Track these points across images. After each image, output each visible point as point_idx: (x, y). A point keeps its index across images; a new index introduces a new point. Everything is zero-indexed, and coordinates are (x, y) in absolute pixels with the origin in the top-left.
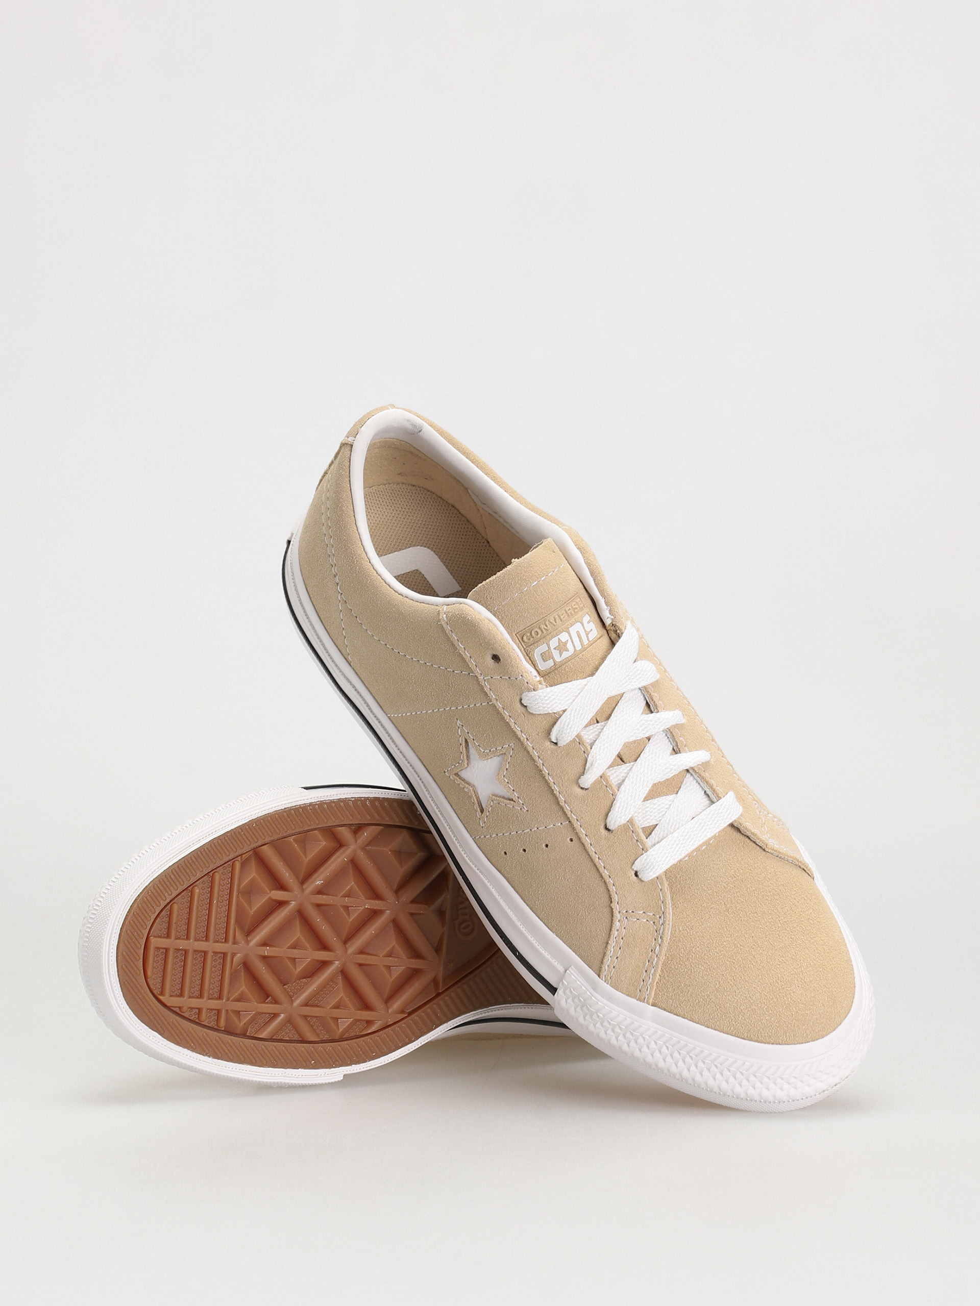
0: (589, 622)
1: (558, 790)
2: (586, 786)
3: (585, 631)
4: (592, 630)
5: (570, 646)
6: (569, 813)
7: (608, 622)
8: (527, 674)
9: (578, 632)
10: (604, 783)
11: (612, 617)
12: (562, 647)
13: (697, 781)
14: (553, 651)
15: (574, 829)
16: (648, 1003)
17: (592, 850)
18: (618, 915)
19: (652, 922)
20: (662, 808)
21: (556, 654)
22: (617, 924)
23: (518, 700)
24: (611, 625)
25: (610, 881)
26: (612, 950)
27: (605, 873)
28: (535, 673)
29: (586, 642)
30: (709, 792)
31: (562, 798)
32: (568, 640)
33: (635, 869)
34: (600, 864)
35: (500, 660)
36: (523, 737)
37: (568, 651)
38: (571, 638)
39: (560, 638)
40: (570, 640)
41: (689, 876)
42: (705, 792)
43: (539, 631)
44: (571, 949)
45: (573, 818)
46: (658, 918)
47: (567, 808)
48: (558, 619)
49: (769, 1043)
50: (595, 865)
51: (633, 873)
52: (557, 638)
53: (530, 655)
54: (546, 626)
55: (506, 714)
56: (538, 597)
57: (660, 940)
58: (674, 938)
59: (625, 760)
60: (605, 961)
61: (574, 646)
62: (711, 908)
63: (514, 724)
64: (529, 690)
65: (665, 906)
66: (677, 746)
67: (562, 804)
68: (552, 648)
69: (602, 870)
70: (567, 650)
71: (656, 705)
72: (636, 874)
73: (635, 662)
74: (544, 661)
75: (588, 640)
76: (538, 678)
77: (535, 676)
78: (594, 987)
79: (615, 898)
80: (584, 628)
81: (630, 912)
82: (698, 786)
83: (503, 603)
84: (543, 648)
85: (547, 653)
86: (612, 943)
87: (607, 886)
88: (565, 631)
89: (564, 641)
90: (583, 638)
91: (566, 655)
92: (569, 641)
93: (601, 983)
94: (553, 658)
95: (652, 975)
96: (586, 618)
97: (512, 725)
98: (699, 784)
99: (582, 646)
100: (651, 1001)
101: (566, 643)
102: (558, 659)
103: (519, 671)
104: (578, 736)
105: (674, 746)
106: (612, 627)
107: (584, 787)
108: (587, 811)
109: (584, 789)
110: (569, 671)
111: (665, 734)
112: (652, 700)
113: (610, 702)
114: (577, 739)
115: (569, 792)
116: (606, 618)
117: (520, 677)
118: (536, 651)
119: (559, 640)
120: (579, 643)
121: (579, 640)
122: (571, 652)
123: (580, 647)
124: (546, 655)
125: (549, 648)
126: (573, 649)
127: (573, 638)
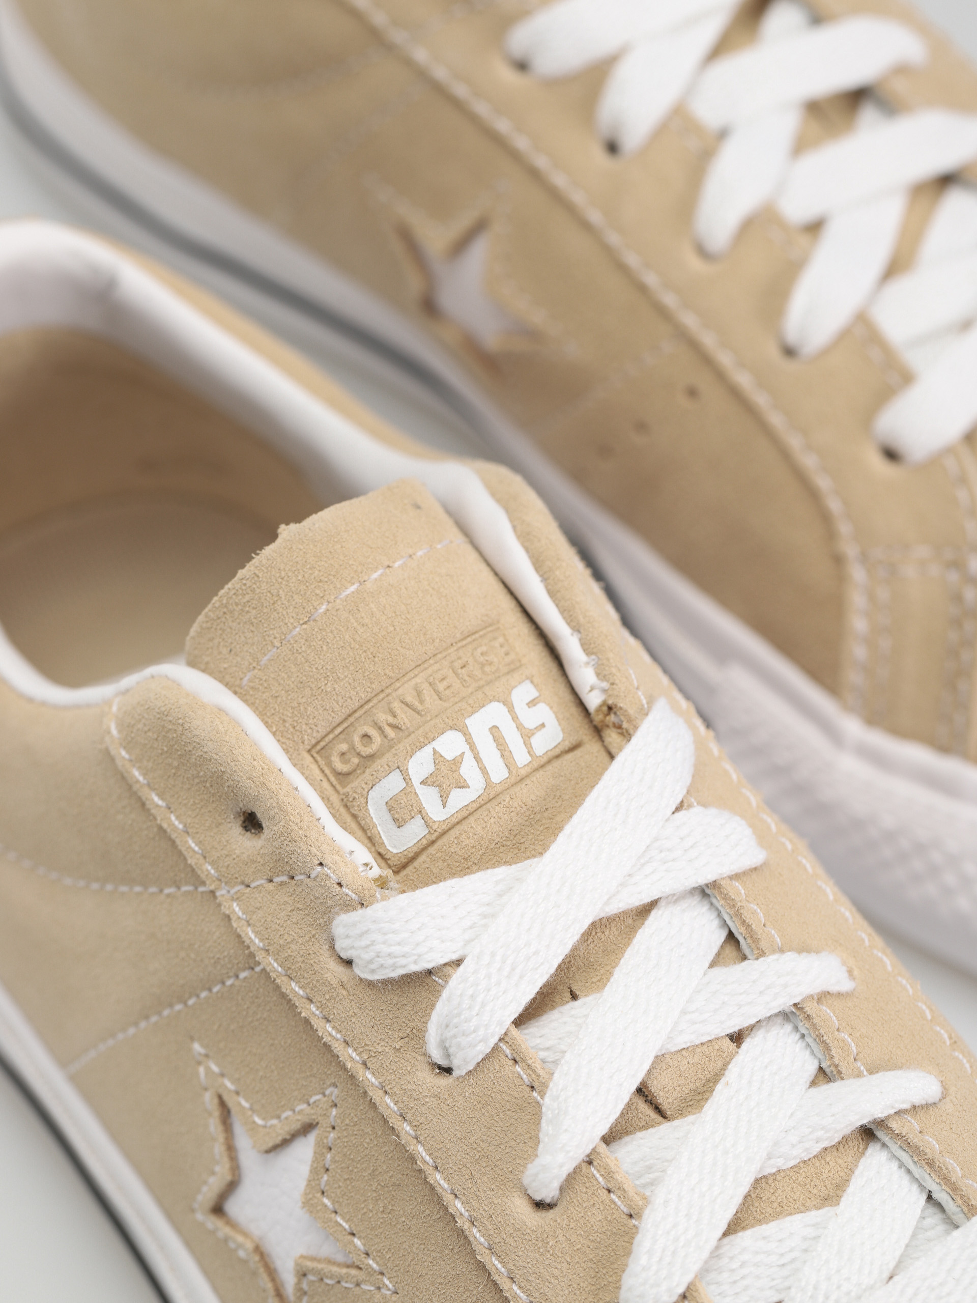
0: (532, 703)
1: (467, 1214)
2: (548, 1193)
3: (520, 727)
4: (543, 725)
5: (469, 770)
7: (593, 701)
8: (337, 857)
9: (494, 730)
10: (600, 1179)
11: (605, 685)
12: (446, 776)
13: (901, 1165)
14: (421, 790)
20: (791, 1251)
21: (428, 798)
23: (324, 944)
24: (605, 709)
28: (363, 854)
29: (522, 758)
30: (941, 1196)
31: (480, 1240)
32: (463, 753)
35: (263, 829)
37: (469, 787)
38: (472, 747)
39: (437, 749)
40: (469, 756)
42: (930, 1198)
43: (373, 732)
48: (427, 693)
52: (427, 751)
53: (355, 810)
54: (395, 716)
56: (361, 630)
59: (665, 1106)
61: (484, 770)
64: (348, 906)
66: (832, 1058)
67: (484, 1256)
68: (416, 782)
70: (462, 785)
71: (756, 941)
73: (677, 809)
74: (399, 823)
75: (530, 752)
76: (376, 871)
77: (366, 865)
80: (515, 718)
82: (906, 1180)
83: (265, 660)
84: (392, 784)
85: (404, 800)
88: (451, 728)
89: (449, 758)
90: (512, 747)
91: (459, 799)
92: (466, 757)
94: (420, 810)
96: (523, 693)
97: (317, 1023)
98: (909, 1171)
99: (510, 772)
101: (457, 762)
102: (437, 813)
103: (314, 850)
104: (507, 1039)
105: (820, 1060)
106: (608, 714)
107: (538, 1198)
108: (556, 1272)
109: (540, 1205)
110: (473, 847)
111: (790, 1021)
112: (744, 921)
113: (607, 933)
114: (504, 1048)
115: (499, 1219)
116: (588, 688)
117: (319, 869)
118: (370, 797)
119: (437, 757)
120: (500, 763)
121: (498, 753)
122: (476, 787)
123: (505, 774)
124: (402, 805)
125: (407, 783)
126: (483, 780)
127: (479, 747)
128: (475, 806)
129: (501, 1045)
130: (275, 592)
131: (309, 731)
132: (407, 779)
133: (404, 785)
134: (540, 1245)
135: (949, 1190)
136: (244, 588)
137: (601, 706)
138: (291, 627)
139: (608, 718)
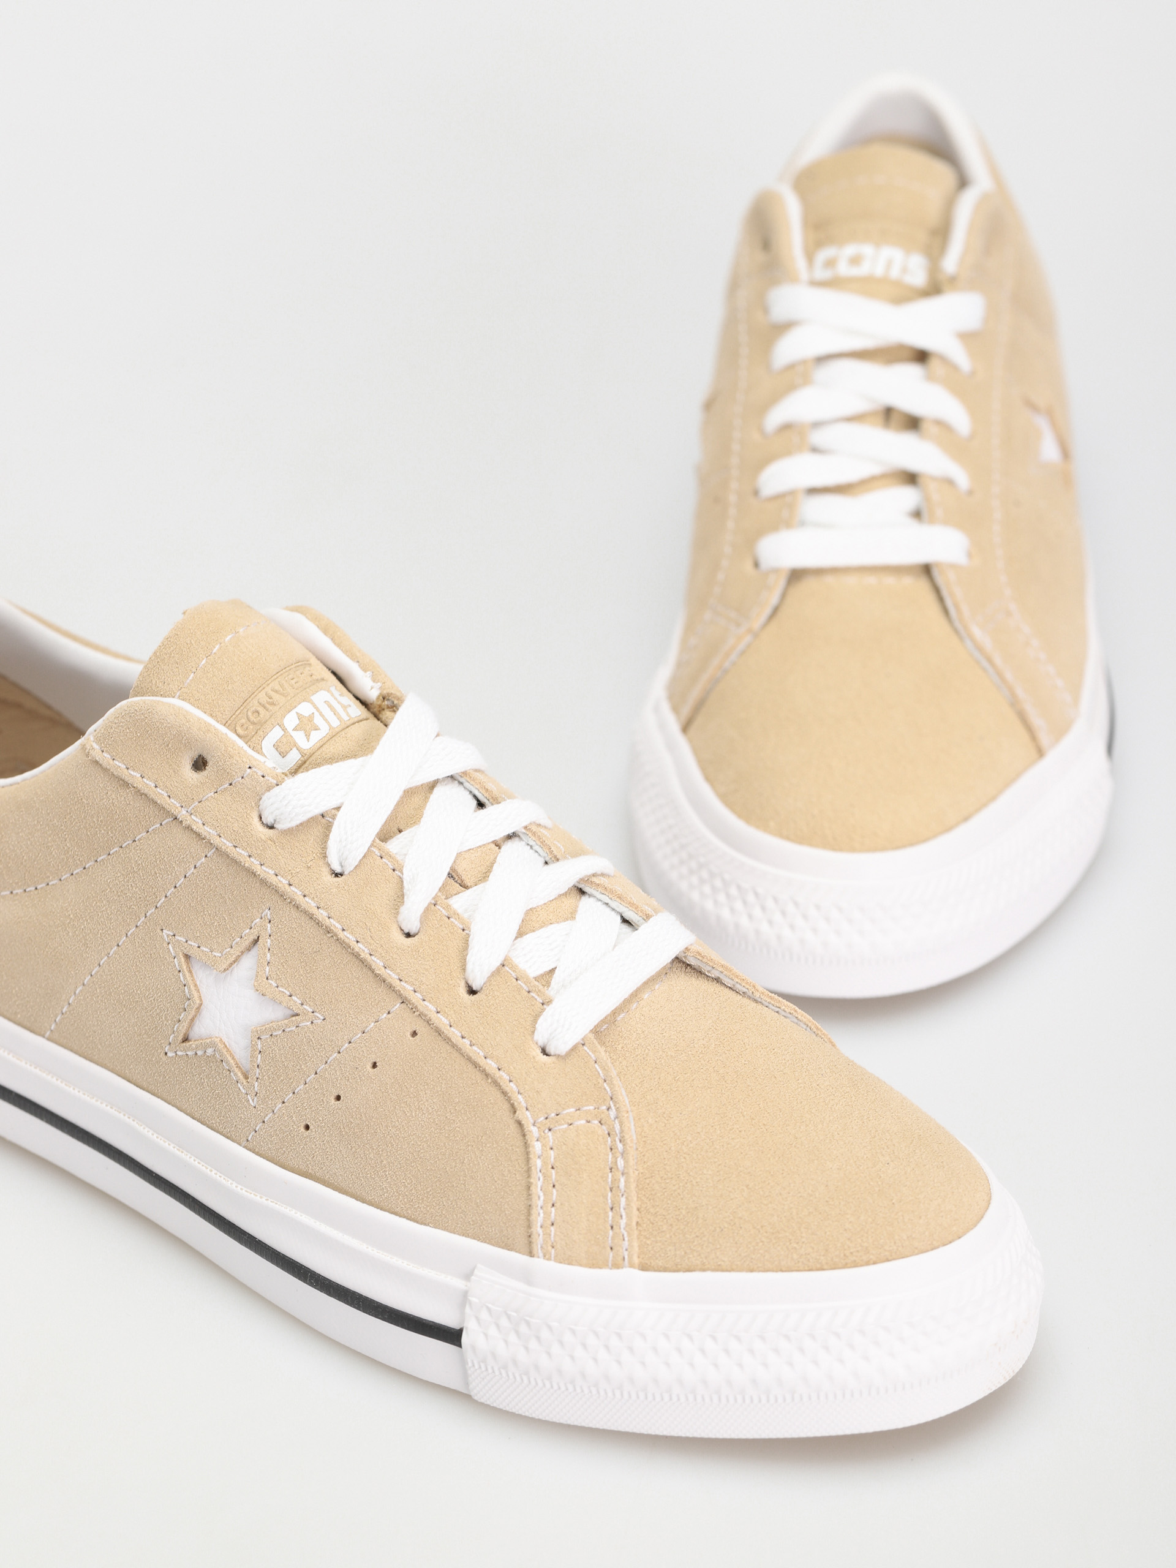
1: (366, 950)
2: (413, 927)
3: (340, 703)
4: (350, 705)
5: (318, 720)
6: (396, 983)
7: (371, 696)
8: (258, 764)
9: (327, 702)
12: (306, 725)
13: (602, 903)
14: (294, 734)
15: (414, 1009)
16: (631, 1266)
17: (454, 1034)
18: (534, 1130)
19: (596, 1122)
20: (556, 942)
21: (299, 737)
22: (537, 1147)
23: (256, 819)
24: (381, 698)
25: (503, 1076)
26: (541, 1194)
27: (491, 1065)
29: (344, 716)
30: (627, 914)
31: (377, 963)
32: (313, 713)
33: (541, 1043)
34: (477, 1053)
35: (206, 763)
36: (282, 882)
37: (319, 729)
38: (317, 709)
39: (298, 712)
40: (316, 714)
41: (637, 1042)
43: (260, 708)
44: (468, 1236)
45: (407, 988)
46: (606, 1111)
47: (392, 976)
48: (287, 685)
49: (867, 1264)
50: (469, 1059)
51: (539, 1051)
52: (293, 714)
54: (271, 698)
55: (241, 854)
56: (243, 656)
57: (620, 1146)
58: (644, 1139)
59: (465, 882)
60: (533, 1218)
61: (327, 721)
62: (693, 1080)
63: (259, 867)
65: (611, 1085)
66: (551, 852)
67: (381, 971)
68: (290, 730)
69: (482, 1062)
70: (317, 729)
72: (544, 1052)
73: (436, 737)
74: (283, 755)
75: (347, 715)
78: (528, 1278)
79: (520, 1100)
80: (335, 698)
81: (553, 1115)
82: (607, 910)
83: (188, 681)
84: (275, 734)
85: (284, 740)
86: (538, 1182)
87: (500, 1086)
88: (304, 701)
89: (307, 715)
90: (338, 710)
91: (316, 737)
93: (538, 1264)
94: (295, 745)
95: (624, 1209)
98: (607, 905)
99: (342, 723)
100: (636, 1260)
101: (311, 718)
102: (306, 745)
103: (244, 760)
104: (375, 844)
105: (544, 857)
106: (384, 701)
107: (406, 931)
108: (427, 967)
109: (408, 935)
110: (330, 759)
111: (523, 840)
112: (487, 789)
113: (413, 799)
114: (374, 850)
115: (387, 946)
116: (370, 688)
117: (249, 770)
118: (263, 745)
119: (300, 716)
120: (335, 718)
121: (332, 713)
122: (324, 731)
123: (338, 723)
124: (284, 743)
125: (285, 732)
126: (328, 726)
127: (321, 709)
128: (326, 739)
129: (372, 849)
130: (189, 642)
131: (221, 715)
132: (284, 730)
133: (283, 733)
134: (414, 953)
135: (633, 909)
136: (169, 643)
137: (379, 696)
138: (201, 659)
139: (383, 703)
